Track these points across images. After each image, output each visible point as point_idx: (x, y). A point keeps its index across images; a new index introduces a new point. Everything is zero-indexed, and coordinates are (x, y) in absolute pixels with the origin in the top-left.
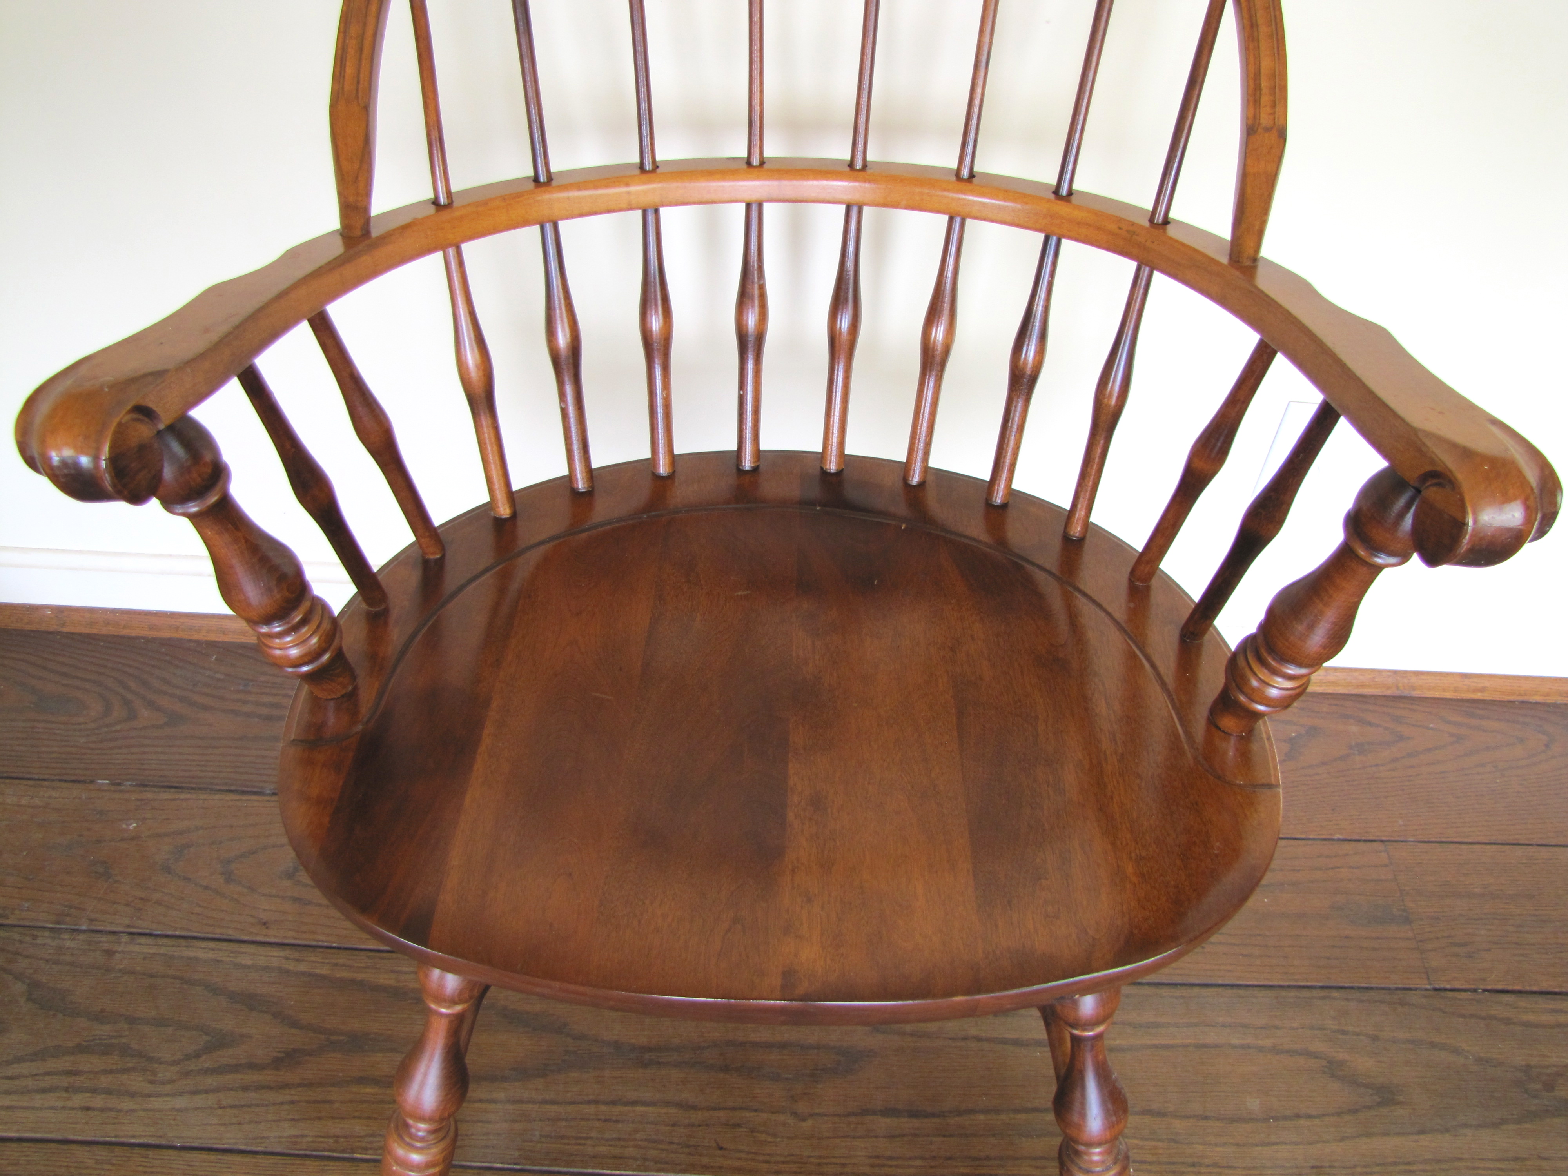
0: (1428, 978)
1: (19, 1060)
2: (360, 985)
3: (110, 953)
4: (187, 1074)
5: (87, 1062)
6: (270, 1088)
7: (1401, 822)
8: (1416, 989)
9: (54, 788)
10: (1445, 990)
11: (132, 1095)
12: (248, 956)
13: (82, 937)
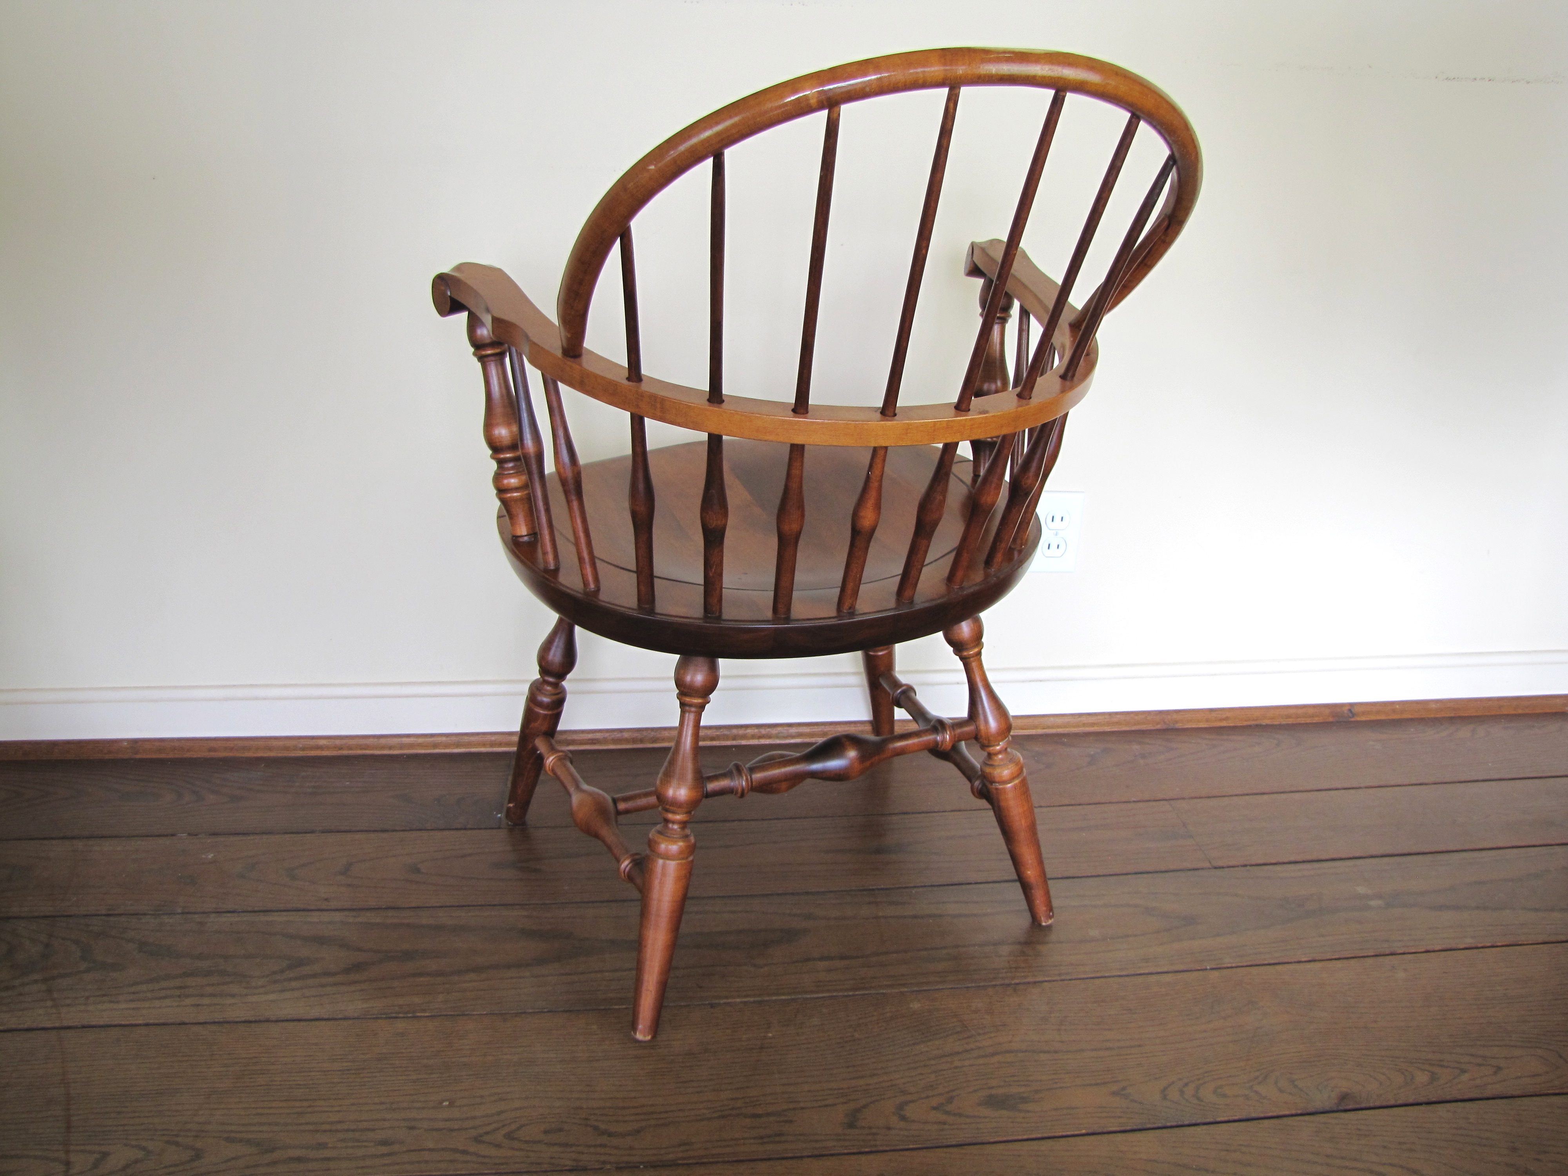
0: (1210, 862)
1: (138, 984)
2: (408, 925)
3: (201, 924)
4: (275, 982)
5: (190, 981)
6: (343, 984)
7: (1177, 789)
8: (1202, 868)
9: (141, 841)
11: (233, 996)
12: (315, 917)
13: (178, 916)
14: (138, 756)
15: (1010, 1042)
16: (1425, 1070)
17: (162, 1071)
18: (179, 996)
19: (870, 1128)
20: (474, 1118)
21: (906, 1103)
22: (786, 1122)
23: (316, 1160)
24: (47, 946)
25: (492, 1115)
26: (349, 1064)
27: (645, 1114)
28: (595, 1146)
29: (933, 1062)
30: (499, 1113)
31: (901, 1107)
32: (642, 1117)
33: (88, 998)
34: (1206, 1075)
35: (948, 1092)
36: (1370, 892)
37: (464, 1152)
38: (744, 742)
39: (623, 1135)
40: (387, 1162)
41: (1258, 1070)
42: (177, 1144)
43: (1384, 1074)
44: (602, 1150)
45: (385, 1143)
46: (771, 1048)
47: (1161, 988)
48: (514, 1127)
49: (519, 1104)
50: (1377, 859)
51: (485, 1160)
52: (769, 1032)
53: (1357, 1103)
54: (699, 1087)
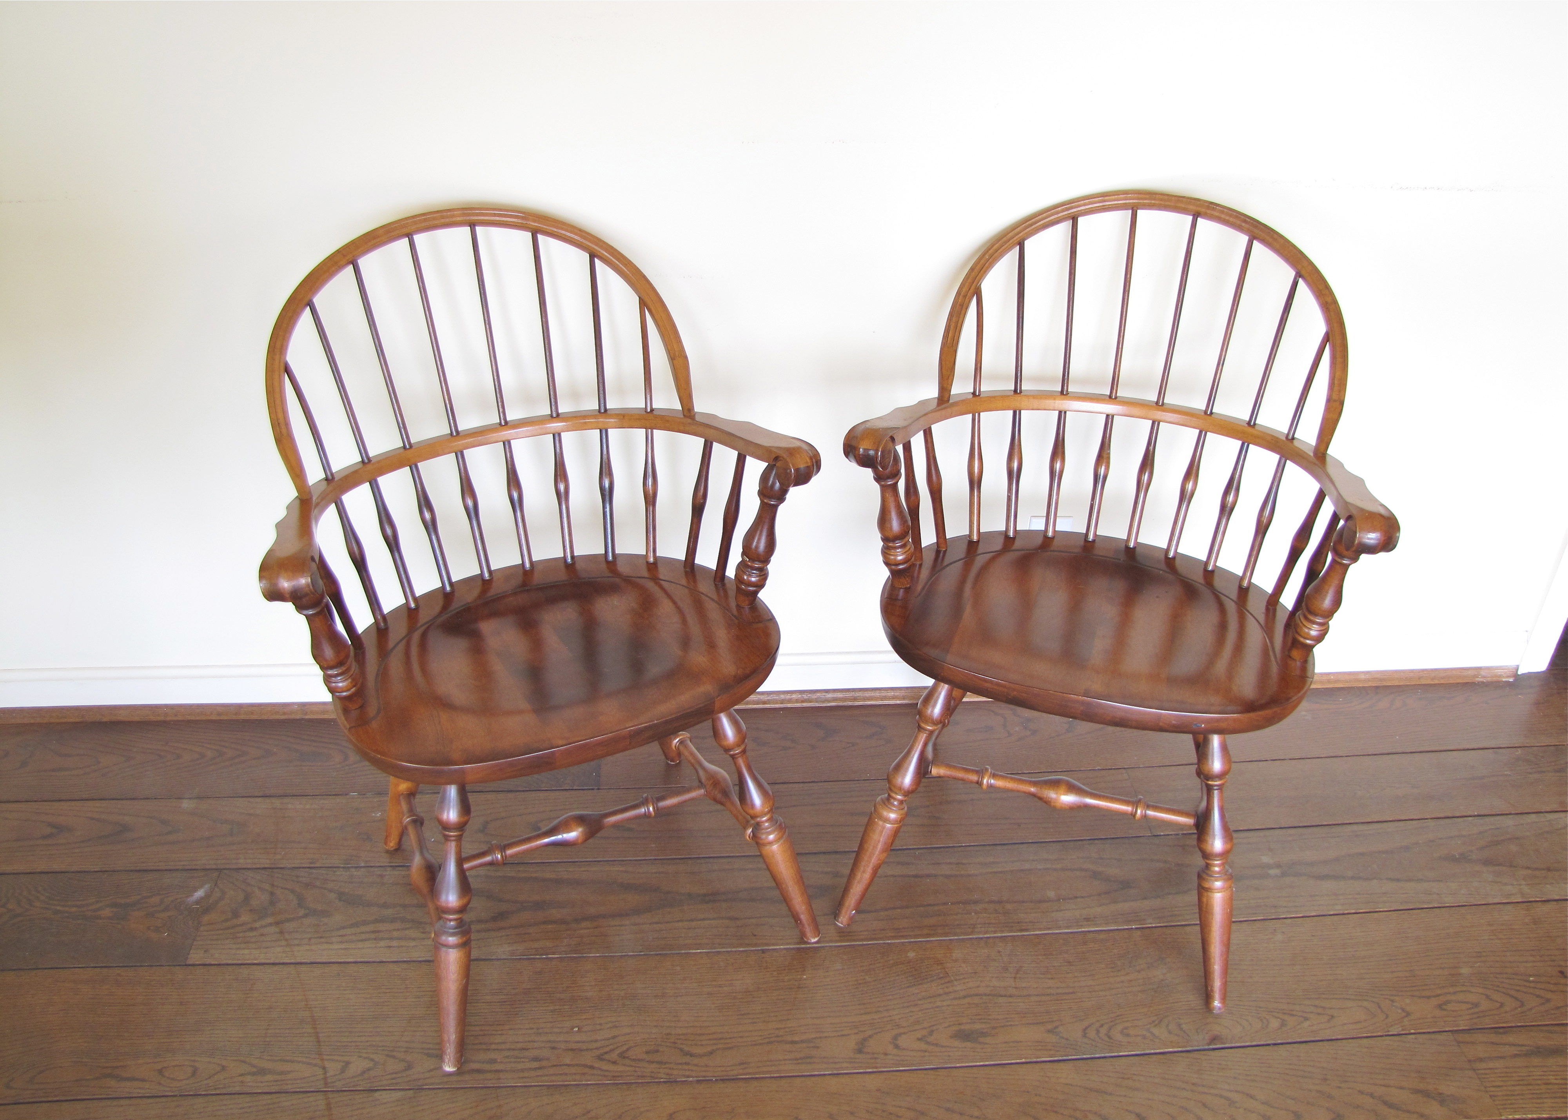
0: (1150, 830)
1: (344, 928)
5: (381, 927)
7: (1136, 758)
8: (1143, 836)
9: (324, 799)
10: (1160, 835)
13: (362, 869)
14: (307, 717)
15: (978, 987)
16: (1278, 1018)
17: (373, 1000)
18: (375, 939)
19: (873, 1054)
20: (596, 1041)
21: (900, 1034)
23: (490, 1071)
24: (272, 894)
25: (609, 1039)
26: (504, 997)
27: (714, 1039)
28: (682, 1063)
29: (920, 1002)
30: (614, 1037)
31: (895, 1038)
32: (714, 1042)
33: (310, 939)
34: (1118, 1018)
35: (930, 1027)
36: (1271, 861)
37: (592, 1067)
38: (789, 705)
39: (700, 1056)
40: (539, 1074)
41: (1156, 1015)
42: (394, 1057)
43: (1247, 1021)
44: (686, 1067)
45: (536, 1059)
46: (806, 987)
47: (1095, 944)
48: (625, 1048)
49: (628, 1030)
50: (1284, 830)
51: (606, 1073)
52: (804, 975)
53: (1223, 1043)
54: (754, 1018)
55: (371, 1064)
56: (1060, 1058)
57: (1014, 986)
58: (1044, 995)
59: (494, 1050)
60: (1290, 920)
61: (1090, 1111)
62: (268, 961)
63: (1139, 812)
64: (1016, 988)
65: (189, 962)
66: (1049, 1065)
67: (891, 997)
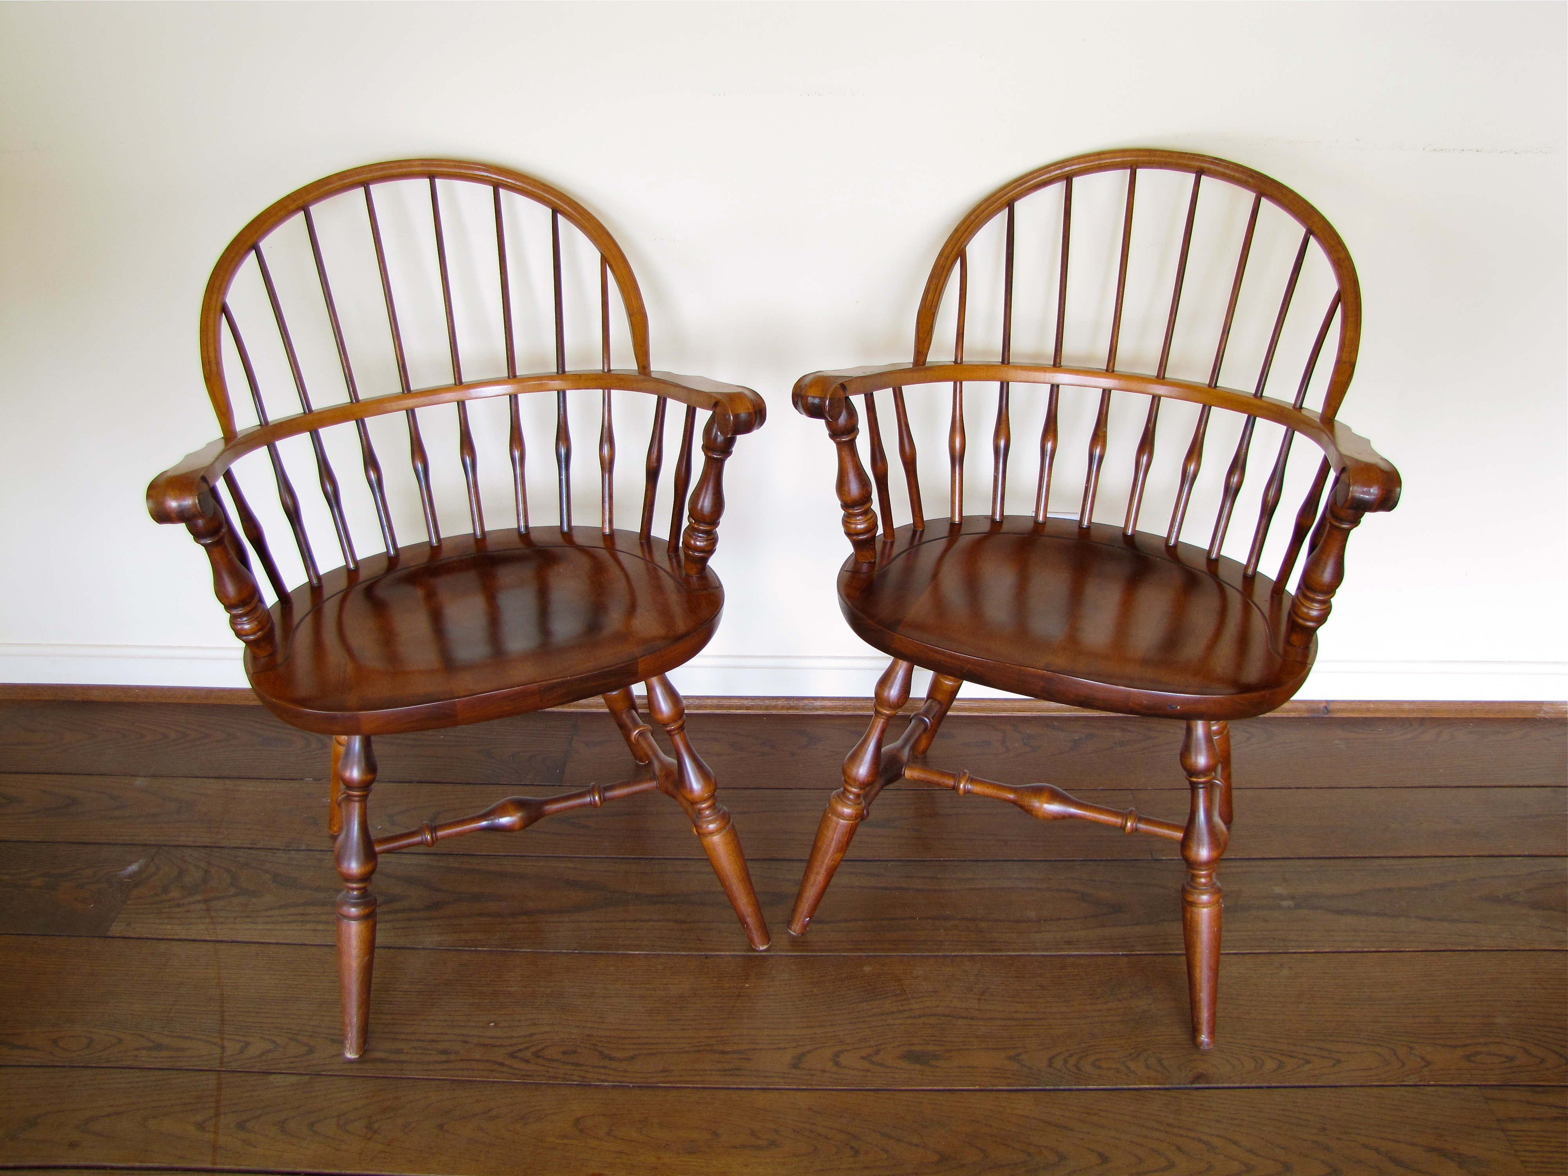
0: (1151, 854)
1: (272, 909)
3: (321, 860)
5: (310, 909)
6: (425, 919)
7: (1144, 780)
8: (1143, 860)
9: (278, 783)
13: (303, 853)
15: (938, 1006)
16: (1275, 1059)
17: (287, 982)
18: (302, 922)
19: (810, 1070)
20: (511, 1037)
21: (842, 1052)
22: (746, 1059)
23: (395, 1062)
24: (207, 872)
25: (525, 1036)
26: (424, 987)
27: (639, 1044)
28: (598, 1067)
29: (868, 1020)
30: (531, 1035)
31: (837, 1055)
32: (637, 1046)
33: (235, 918)
34: (1090, 1048)
35: (876, 1046)
36: (1285, 892)
37: (502, 1065)
39: (620, 1060)
40: (445, 1067)
41: (1135, 1049)
42: (296, 1040)
43: (1239, 1060)
44: (603, 1071)
45: (445, 1052)
46: (746, 996)
47: (1074, 969)
48: (540, 1047)
49: (546, 1029)
50: (1302, 861)
51: (516, 1072)
52: (746, 983)
53: (1208, 1083)
54: (685, 1025)
55: (272, 1046)
56: (1019, 1088)
57: (977, 1007)
58: (1009, 1019)
59: (403, 1040)
60: (1299, 956)
61: (1046, 1147)
62: (189, 937)
63: (1129, 824)
64: (979, 1010)
65: (110, 934)
66: (1005, 1095)
67: (838, 1012)
